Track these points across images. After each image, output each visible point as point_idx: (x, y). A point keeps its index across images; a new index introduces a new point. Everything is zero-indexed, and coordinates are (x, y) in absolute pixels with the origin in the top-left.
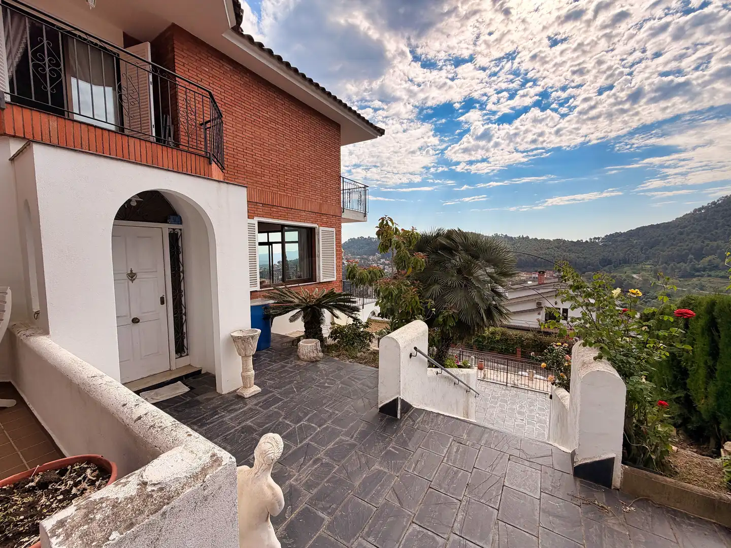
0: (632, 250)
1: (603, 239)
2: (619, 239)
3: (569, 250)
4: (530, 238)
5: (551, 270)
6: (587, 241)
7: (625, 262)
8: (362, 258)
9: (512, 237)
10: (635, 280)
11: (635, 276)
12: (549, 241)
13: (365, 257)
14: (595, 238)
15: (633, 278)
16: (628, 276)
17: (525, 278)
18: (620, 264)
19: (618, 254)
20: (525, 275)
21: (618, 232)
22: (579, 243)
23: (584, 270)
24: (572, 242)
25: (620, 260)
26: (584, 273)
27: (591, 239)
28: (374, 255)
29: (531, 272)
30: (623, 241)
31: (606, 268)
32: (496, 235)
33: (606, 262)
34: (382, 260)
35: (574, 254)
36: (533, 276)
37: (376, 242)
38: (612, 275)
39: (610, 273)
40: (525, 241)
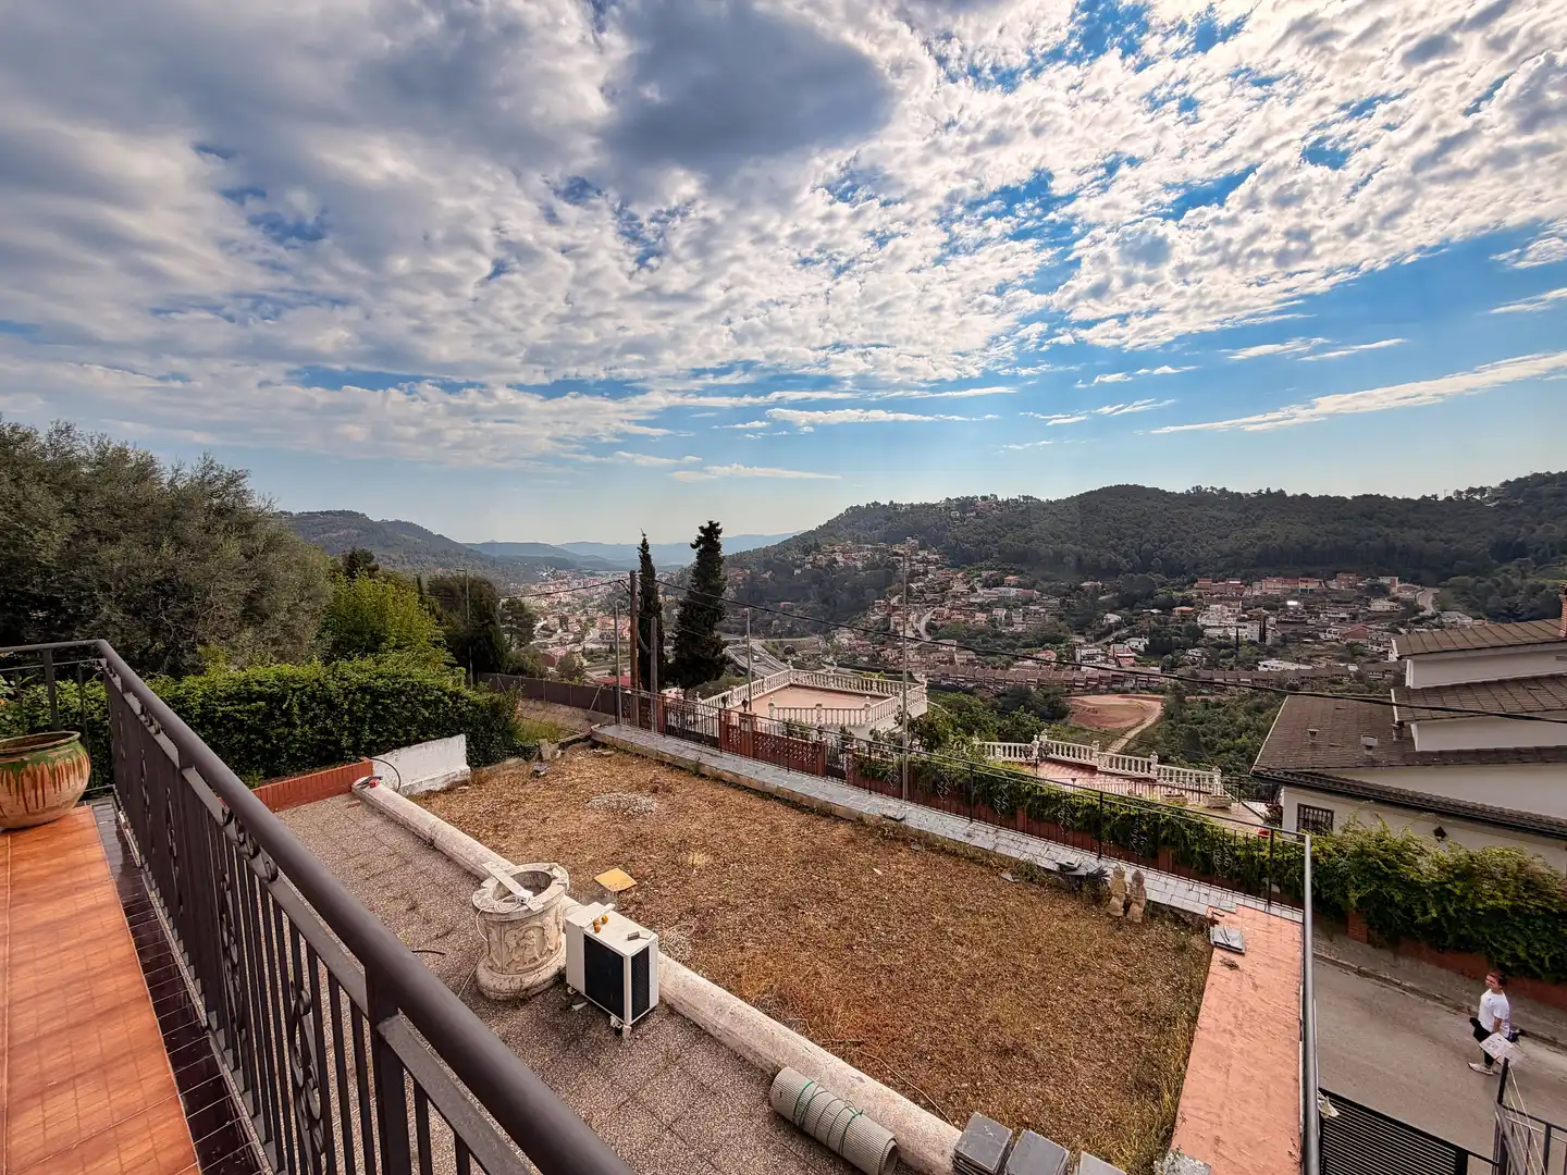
1: (1494, 490)
2: (1545, 490)
3: (1402, 523)
4: (1289, 494)
5: (1350, 572)
6: (1449, 499)
8: (877, 550)
14: (1471, 490)
17: (1278, 592)
18: (1553, 554)
19: (1549, 530)
20: (1278, 585)
22: (1427, 503)
23: (1446, 570)
25: (1552, 546)
26: (1445, 579)
27: (1460, 493)
28: (903, 541)
29: (1295, 578)
31: (1510, 565)
32: (1198, 488)
33: (1508, 551)
35: (1415, 532)
36: (1302, 586)
37: (906, 513)
38: (1530, 581)
39: (1524, 577)
40: (1273, 502)
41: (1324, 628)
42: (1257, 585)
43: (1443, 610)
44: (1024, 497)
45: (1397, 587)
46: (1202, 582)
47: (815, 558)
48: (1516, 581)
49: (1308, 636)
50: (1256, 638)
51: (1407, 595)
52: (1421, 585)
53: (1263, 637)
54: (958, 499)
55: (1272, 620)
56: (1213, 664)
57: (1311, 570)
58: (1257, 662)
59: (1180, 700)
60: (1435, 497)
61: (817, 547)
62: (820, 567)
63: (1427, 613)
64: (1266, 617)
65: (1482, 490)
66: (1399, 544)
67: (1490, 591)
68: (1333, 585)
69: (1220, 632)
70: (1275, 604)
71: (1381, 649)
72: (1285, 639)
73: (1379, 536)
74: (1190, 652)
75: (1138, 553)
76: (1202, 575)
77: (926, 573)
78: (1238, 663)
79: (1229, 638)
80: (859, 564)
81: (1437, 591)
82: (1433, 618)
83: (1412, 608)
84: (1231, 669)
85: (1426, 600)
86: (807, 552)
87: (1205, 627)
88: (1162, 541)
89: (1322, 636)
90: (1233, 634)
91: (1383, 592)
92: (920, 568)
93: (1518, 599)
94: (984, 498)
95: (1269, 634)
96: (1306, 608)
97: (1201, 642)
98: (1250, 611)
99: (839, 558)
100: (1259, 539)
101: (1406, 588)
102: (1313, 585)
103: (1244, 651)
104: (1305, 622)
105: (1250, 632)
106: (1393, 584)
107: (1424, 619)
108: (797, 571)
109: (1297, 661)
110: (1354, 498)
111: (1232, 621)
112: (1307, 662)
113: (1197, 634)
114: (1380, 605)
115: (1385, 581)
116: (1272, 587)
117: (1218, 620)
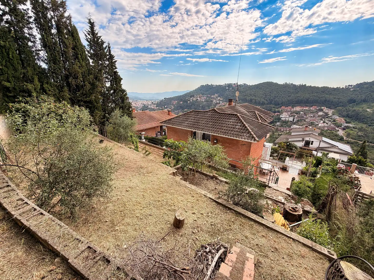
0: (372, 94)
1: (354, 86)
2: (365, 86)
3: (330, 94)
4: (307, 86)
5: (316, 106)
6: (343, 88)
7: (365, 101)
8: (208, 97)
9: (295, 85)
10: (368, 112)
11: (368, 110)
12: (318, 88)
13: (209, 96)
14: (349, 86)
15: (367, 111)
16: (364, 110)
17: (299, 110)
18: (361, 102)
19: (362, 97)
20: (299, 108)
21: (366, 81)
22: (338, 89)
23: (337, 106)
24: (333, 88)
25: (361, 100)
26: (336, 108)
27: (346, 86)
28: (214, 95)
29: (303, 107)
30: (367, 88)
31: (351, 105)
32: (286, 83)
33: (352, 101)
34: (219, 98)
35: (332, 96)
36: (305, 109)
37: (215, 87)
38: (353, 109)
39: (353, 108)
40: (303, 87)
41: (307, 118)
42: (295, 108)
43: (333, 115)
44: (244, 84)
45: (325, 110)
46: (283, 107)
47: (193, 99)
48: (351, 108)
49: (303, 120)
50: (292, 120)
51: (327, 111)
52: (331, 109)
53: (293, 120)
54: (228, 84)
55: (296, 116)
56: (282, 126)
57: (307, 105)
58: (291, 125)
59: (273, 133)
60: (340, 87)
61: (193, 96)
62: (194, 101)
63: (330, 116)
64: (295, 116)
65: (351, 86)
66: (328, 99)
67: (344, 111)
68: (311, 108)
69: (284, 119)
70: (297, 113)
71: (318, 123)
72: (298, 121)
73: (324, 97)
74: (277, 123)
75: (269, 100)
76: (283, 105)
77: (219, 103)
78: (287, 126)
79: (286, 120)
80: (203, 100)
81: (333, 110)
82: (330, 117)
83: (327, 114)
84: (285, 127)
85: (330, 112)
86: (191, 97)
87: (282, 118)
88: (275, 97)
89: (306, 120)
90: (287, 119)
91: (321, 110)
92: (218, 102)
93: (350, 112)
94: (234, 84)
95: (295, 120)
96: (304, 114)
97: (280, 121)
98: (292, 114)
99: (199, 99)
100: (297, 97)
101: (327, 110)
102: (307, 108)
103: (289, 123)
104: (303, 117)
105: (291, 119)
106: (324, 109)
107: (328, 117)
108: (189, 102)
109: (300, 126)
110: (321, 87)
111: (288, 116)
112: (302, 126)
113: (279, 119)
114: (321, 113)
115: (323, 108)
116: (298, 109)
117: (285, 116)
